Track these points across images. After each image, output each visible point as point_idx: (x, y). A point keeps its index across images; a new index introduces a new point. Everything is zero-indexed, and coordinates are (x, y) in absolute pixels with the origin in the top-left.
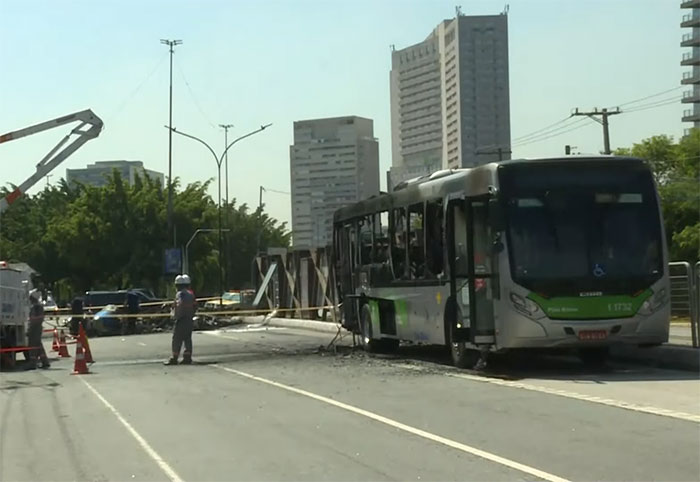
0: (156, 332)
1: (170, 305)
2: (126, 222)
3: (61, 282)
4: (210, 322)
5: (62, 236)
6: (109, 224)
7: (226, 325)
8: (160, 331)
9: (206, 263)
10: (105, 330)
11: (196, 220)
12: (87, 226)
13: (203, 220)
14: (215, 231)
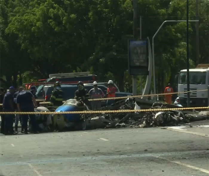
0: (119, 127)
1: (134, 99)
2: (90, 14)
3: (25, 75)
4: (175, 118)
5: (25, 28)
6: (73, 16)
7: (193, 120)
8: (124, 126)
9: (173, 55)
10: (66, 125)
11: (163, 11)
12: (50, 18)
13: (170, 11)
14: (183, 22)
